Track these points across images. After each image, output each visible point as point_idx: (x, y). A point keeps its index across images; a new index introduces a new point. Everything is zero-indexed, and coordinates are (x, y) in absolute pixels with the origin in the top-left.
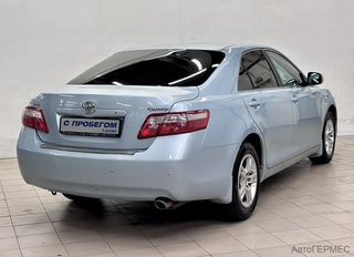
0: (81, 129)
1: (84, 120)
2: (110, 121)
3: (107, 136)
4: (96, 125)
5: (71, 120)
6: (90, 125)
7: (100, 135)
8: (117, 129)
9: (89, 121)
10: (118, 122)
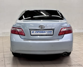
0: (39, 34)
1: (40, 31)
2: (49, 31)
3: (49, 35)
4: (44, 32)
5: (35, 31)
6: (42, 32)
7: (46, 35)
8: (52, 33)
9: (42, 31)
10: (52, 31)
